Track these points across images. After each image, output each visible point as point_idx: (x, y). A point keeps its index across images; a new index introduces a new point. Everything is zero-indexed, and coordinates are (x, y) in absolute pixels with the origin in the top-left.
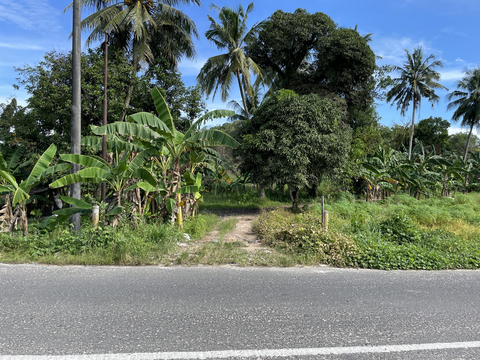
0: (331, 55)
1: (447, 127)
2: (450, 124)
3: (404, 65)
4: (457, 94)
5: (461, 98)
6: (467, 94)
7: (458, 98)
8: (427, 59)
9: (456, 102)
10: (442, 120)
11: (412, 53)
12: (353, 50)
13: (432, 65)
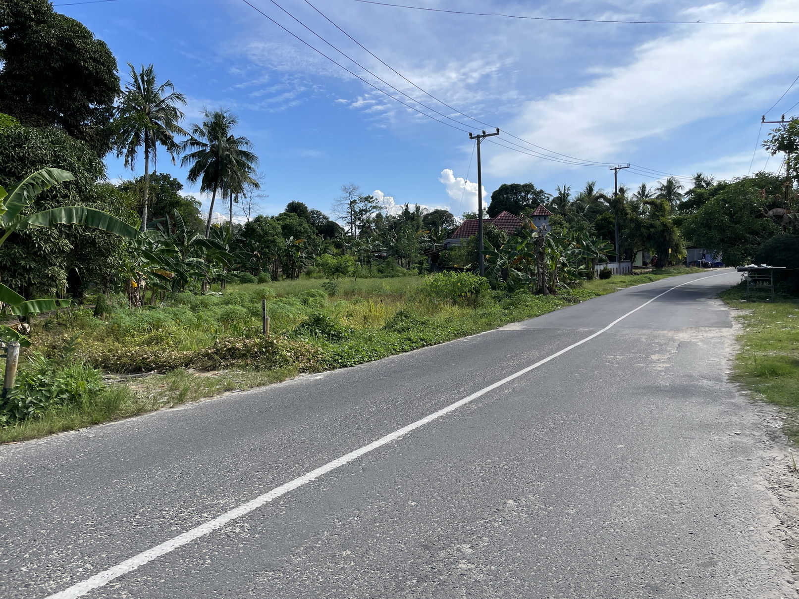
0: (57, 60)
1: (178, 190)
2: (182, 185)
3: (127, 88)
4: (193, 144)
5: (199, 150)
6: (206, 145)
7: (195, 149)
8: (162, 86)
9: (193, 155)
10: (171, 179)
11: (139, 72)
12: (95, 60)
13: (170, 97)
